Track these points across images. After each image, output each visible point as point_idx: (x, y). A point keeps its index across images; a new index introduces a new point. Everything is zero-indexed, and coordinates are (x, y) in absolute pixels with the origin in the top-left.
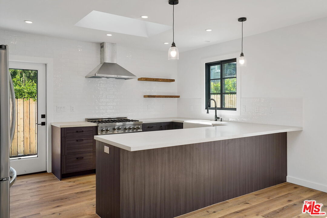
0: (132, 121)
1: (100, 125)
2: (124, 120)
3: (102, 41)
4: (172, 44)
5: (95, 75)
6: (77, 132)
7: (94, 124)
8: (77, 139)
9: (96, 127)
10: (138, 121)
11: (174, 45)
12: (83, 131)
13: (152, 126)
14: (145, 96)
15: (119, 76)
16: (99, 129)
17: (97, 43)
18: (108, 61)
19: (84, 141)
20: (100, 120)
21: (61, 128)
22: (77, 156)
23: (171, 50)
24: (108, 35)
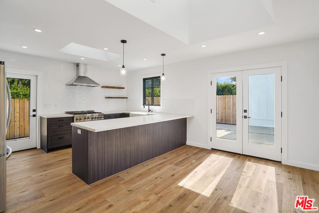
0: (97, 113)
1: (76, 116)
2: (92, 112)
3: (78, 62)
4: (123, 66)
5: (73, 83)
6: (59, 121)
7: (72, 116)
8: (59, 125)
9: (73, 117)
10: (101, 113)
11: (123, 67)
12: (63, 120)
13: (110, 116)
14: (106, 98)
15: (89, 85)
16: (75, 118)
17: (74, 63)
18: (82, 75)
19: (64, 127)
20: (76, 113)
21: (48, 119)
22: (60, 136)
23: (122, 70)
24: (82, 58)
